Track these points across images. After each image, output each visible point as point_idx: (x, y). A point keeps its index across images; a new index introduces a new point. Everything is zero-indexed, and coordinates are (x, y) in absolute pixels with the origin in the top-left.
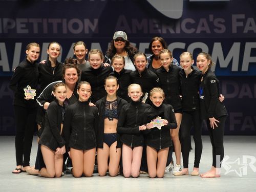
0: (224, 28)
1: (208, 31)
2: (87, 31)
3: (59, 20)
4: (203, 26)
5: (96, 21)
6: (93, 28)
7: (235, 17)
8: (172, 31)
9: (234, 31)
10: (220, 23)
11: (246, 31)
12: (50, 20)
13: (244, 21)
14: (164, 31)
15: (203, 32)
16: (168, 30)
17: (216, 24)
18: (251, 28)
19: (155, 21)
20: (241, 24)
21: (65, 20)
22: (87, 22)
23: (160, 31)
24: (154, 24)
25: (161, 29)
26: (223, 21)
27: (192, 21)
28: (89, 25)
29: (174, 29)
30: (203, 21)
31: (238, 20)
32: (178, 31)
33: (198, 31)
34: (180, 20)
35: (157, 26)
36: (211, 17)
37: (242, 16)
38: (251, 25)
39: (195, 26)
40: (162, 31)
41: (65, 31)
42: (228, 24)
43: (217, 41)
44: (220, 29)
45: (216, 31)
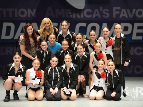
0: (108, 15)
1: (100, 17)
2: (29, 16)
3: (13, 10)
4: (96, 13)
5: (35, 10)
6: (33, 14)
7: (115, 9)
8: (79, 16)
9: (114, 16)
10: (106, 12)
11: (121, 17)
12: (8, 10)
13: (120, 11)
14: (74, 16)
15: (97, 17)
16: (76, 16)
17: (104, 12)
18: (124, 15)
19: (69, 11)
20: (118, 13)
21: (16, 9)
22: (29, 11)
23: (71, 16)
24: (68, 12)
25: (72, 15)
26: (108, 10)
27: (90, 11)
28: (30, 13)
29: (80, 15)
30: (96, 10)
31: (117, 10)
32: (82, 16)
33: (94, 17)
34: (83, 10)
35: (70, 13)
36: (101, 8)
37: (119, 8)
38: (124, 13)
39: (92, 13)
40: (73, 16)
41: (16, 16)
42: (111, 12)
43: (105, 22)
44: (106, 15)
45: (104, 16)
